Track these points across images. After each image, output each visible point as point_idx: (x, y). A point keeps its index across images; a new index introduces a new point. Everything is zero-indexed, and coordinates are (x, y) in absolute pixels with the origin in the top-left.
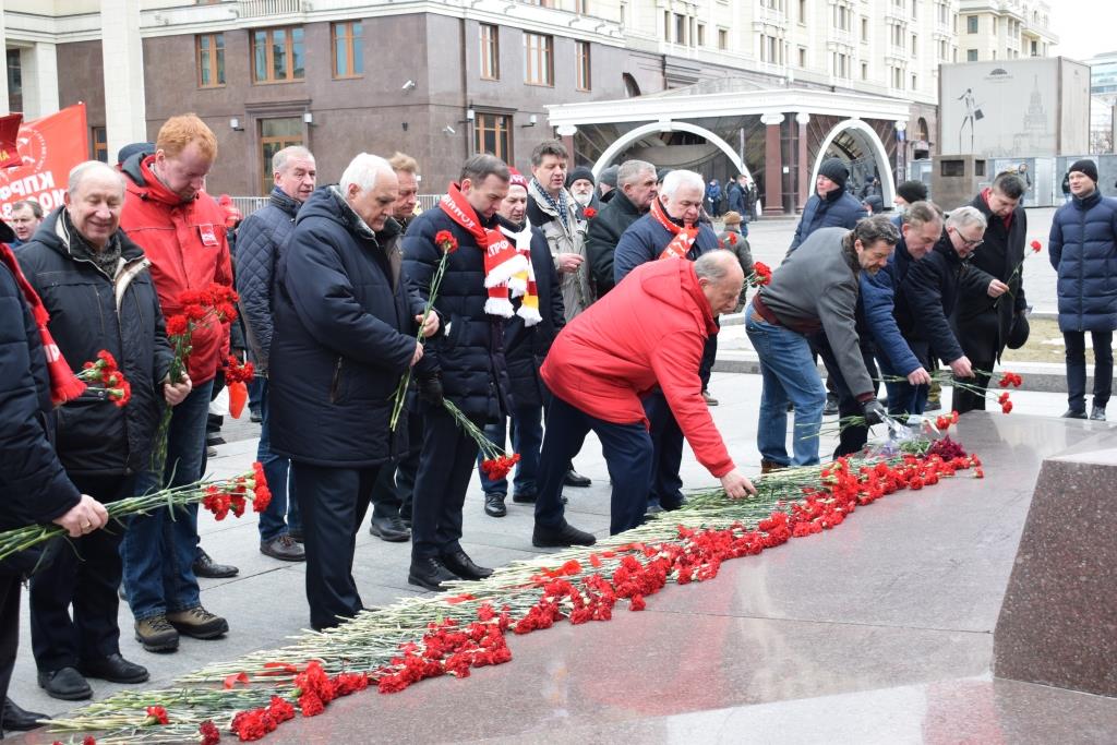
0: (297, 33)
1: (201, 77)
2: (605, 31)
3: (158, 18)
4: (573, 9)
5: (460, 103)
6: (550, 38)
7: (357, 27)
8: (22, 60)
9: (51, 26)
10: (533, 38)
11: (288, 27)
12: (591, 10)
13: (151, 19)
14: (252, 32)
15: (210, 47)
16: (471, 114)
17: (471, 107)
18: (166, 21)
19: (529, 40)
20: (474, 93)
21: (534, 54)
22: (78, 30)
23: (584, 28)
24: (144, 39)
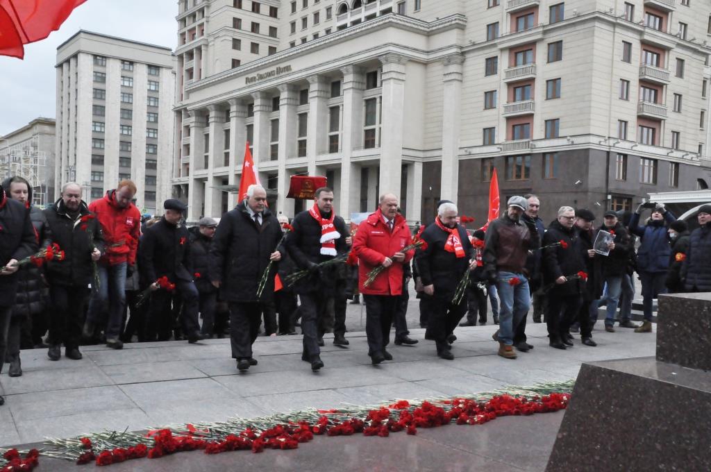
0: (528, 158)
1: (483, 178)
2: (689, 157)
3: (466, 151)
4: (671, 147)
5: (604, 191)
6: (656, 161)
7: (555, 155)
8: (408, 169)
9: (421, 154)
10: (647, 161)
11: (523, 156)
12: (681, 147)
13: (463, 152)
14: (507, 157)
15: (487, 164)
16: (609, 197)
17: (610, 194)
18: (470, 152)
19: (644, 162)
20: (612, 187)
21: (646, 169)
22: (432, 156)
23: (676, 156)
24: (460, 160)
